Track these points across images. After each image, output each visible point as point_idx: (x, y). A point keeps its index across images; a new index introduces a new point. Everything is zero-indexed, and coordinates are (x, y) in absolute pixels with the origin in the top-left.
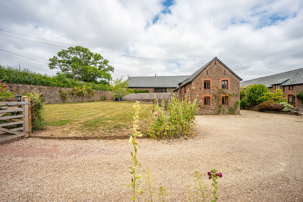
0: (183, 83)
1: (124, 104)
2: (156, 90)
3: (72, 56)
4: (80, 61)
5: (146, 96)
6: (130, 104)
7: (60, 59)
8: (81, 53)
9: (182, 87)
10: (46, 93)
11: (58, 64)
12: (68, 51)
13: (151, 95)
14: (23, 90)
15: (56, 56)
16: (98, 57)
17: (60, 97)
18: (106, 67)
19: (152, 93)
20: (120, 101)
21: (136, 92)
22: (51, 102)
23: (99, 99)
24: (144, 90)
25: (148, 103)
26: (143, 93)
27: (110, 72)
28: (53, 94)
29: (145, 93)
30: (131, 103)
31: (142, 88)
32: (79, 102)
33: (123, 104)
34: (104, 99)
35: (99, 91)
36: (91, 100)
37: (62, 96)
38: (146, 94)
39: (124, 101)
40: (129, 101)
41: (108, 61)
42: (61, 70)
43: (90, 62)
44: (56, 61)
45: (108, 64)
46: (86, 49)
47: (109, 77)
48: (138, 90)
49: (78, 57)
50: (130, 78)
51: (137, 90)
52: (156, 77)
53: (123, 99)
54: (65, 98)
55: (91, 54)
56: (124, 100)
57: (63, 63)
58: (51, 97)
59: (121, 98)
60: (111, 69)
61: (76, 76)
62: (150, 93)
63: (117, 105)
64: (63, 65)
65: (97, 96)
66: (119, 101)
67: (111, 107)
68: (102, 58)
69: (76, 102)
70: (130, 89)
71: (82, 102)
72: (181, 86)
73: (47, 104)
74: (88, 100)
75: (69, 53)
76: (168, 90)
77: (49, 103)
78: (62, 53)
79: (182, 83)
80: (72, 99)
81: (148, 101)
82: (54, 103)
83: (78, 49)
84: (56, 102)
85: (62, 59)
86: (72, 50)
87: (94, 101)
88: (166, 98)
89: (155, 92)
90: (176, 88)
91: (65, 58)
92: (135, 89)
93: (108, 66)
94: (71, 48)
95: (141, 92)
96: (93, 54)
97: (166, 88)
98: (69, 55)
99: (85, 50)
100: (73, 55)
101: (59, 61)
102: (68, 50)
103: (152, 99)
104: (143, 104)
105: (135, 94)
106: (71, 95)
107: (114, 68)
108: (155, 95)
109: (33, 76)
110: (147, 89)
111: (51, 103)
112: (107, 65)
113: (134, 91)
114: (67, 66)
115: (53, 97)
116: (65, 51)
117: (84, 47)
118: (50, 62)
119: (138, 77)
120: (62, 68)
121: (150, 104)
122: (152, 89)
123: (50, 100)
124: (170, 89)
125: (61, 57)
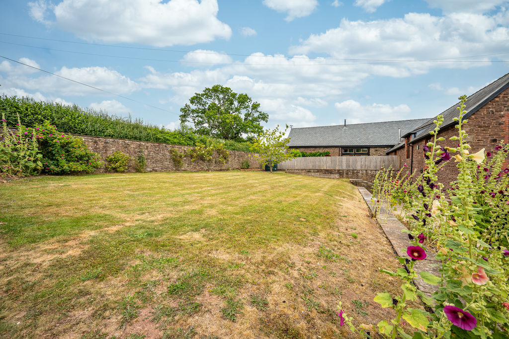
0: (418, 134)
1: (280, 177)
2: (346, 151)
3: (210, 102)
4: (219, 108)
5: (325, 162)
6: (291, 177)
7: (193, 107)
8: (221, 96)
9: (414, 143)
10: (149, 153)
11: (191, 115)
12: (203, 95)
13: (335, 161)
14: (114, 149)
15: (188, 104)
16: (243, 99)
17: (172, 161)
18: (256, 115)
19: (338, 158)
20: (274, 170)
21: (304, 156)
22: (157, 169)
23: (237, 167)
24: (321, 151)
25: (328, 178)
26: (319, 157)
27: (262, 123)
28: (159, 157)
29: (322, 157)
30: (292, 175)
31: (315, 147)
32: (202, 170)
33: (277, 177)
34: (246, 167)
35: (237, 153)
36: (223, 168)
37: (174, 160)
38: (325, 158)
39: (281, 172)
40: (289, 172)
41: (259, 105)
42: (195, 123)
43: (232, 109)
44: (189, 111)
45: (259, 109)
46: (227, 89)
47: (259, 131)
48: (308, 151)
49: (217, 102)
50: (294, 131)
51: (306, 151)
52: (345, 125)
53: (279, 168)
54: (179, 162)
55: (234, 95)
56: (281, 170)
57: (197, 113)
58: (156, 161)
59: (275, 166)
60: (264, 117)
61: (213, 132)
62: (333, 157)
63: (264, 178)
64: (197, 116)
65: (233, 161)
66: (270, 171)
67: (250, 181)
68: (250, 99)
69: (198, 171)
70: (293, 150)
71: (208, 170)
72: (412, 139)
73: (150, 172)
74: (217, 168)
75: (204, 96)
76: (372, 150)
77: (153, 170)
78: (196, 99)
79: (415, 134)
80: (191, 164)
81: (328, 172)
82: (161, 171)
83: (216, 90)
84: (165, 170)
85: (196, 107)
86: (209, 92)
87: (227, 170)
88: (370, 167)
89: (343, 155)
90: (392, 146)
91: (199, 105)
92: (302, 150)
93: (258, 114)
94: (207, 89)
95: (314, 155)
96: (236, 94)
97: (369, 147)
98: (204, 100)
99: (225, 91)
100: (210, 100)
101: (193, 111)
102: (204, 93)
103: (337, 168)
104: (319, 179)
105: (301, 158)
106: (189, 158)
107: (268, 115)
108: (344, 162)
109: (145, 129)
110: (326, 150)
111: (156, 171)
112: (258, 111)
113: (301, 154)
114: (201, 118)
115: (161, 161)
116: (199, 94)
117: (224, 87)
118: (181, 113)
119: (308, 128)
120: (196, 121)
121: (334, 179)
122: (337, 150)
123: (154, 165)
124: (378, 149)
125: (194, 104)
